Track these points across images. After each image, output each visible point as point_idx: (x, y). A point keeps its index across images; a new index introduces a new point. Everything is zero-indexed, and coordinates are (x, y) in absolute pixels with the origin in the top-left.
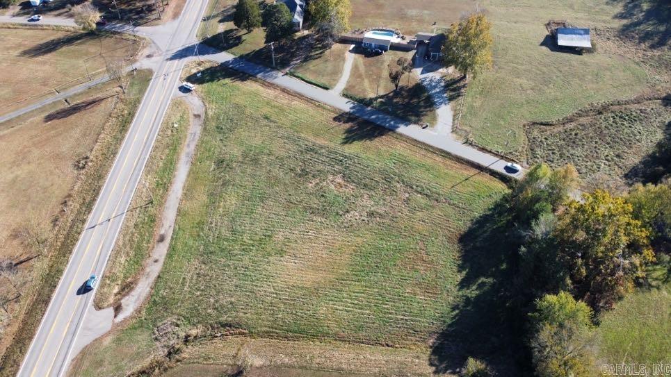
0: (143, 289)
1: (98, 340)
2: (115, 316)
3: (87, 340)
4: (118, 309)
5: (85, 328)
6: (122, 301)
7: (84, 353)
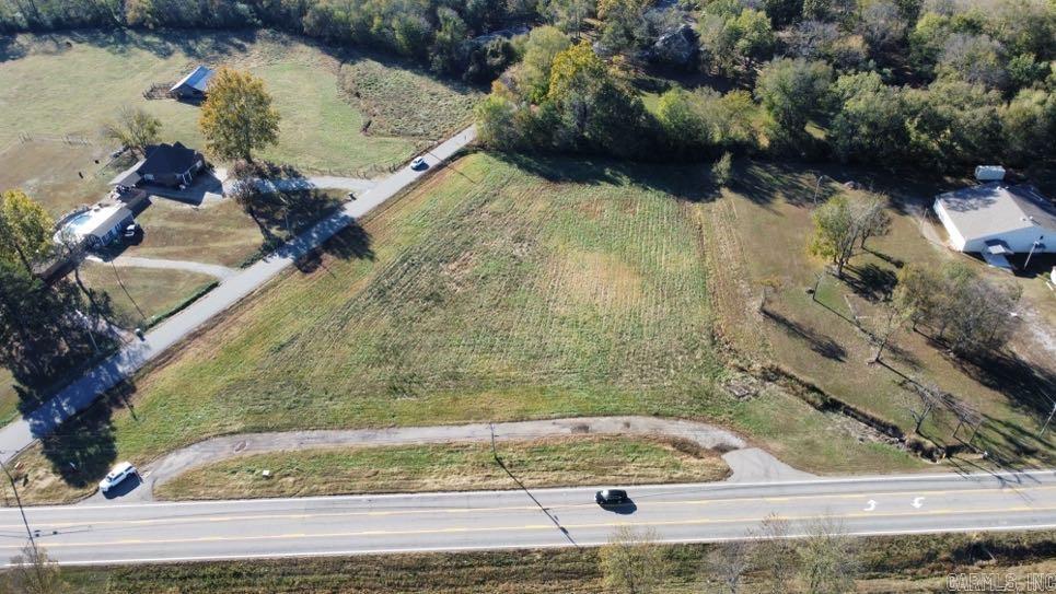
0: (682, 430)
1: (780, 456)
2: (736, 448)
3: (785, 469)
4: (722, 449)
5: (767, 475)
6: (708, 447)
7: (803, 465)
